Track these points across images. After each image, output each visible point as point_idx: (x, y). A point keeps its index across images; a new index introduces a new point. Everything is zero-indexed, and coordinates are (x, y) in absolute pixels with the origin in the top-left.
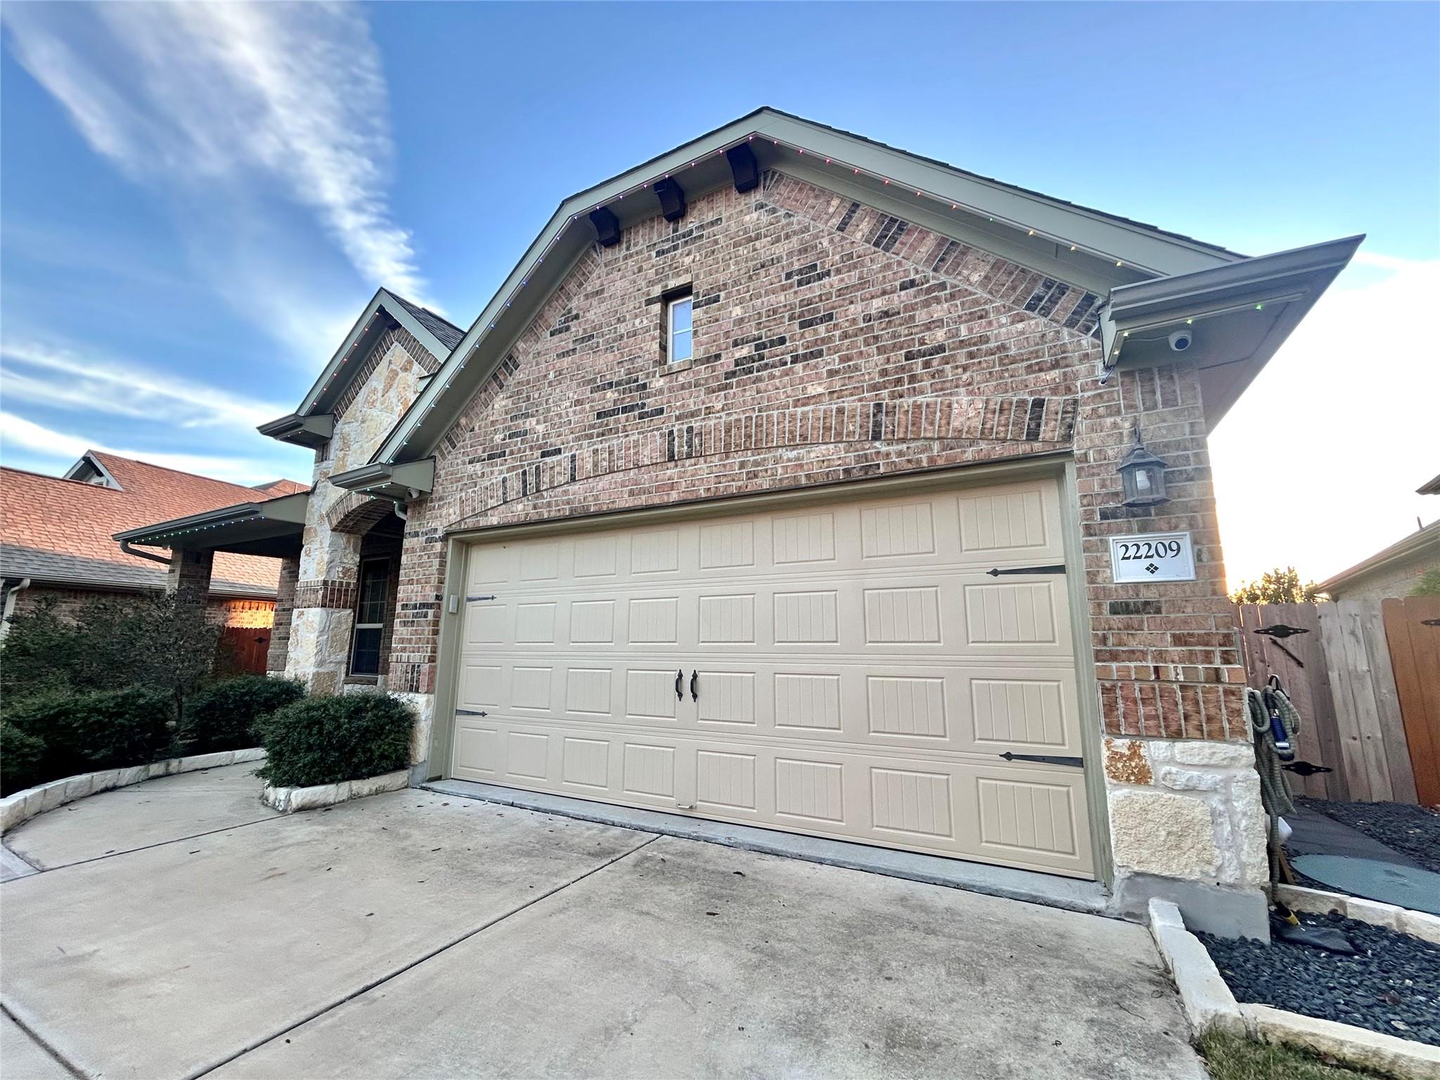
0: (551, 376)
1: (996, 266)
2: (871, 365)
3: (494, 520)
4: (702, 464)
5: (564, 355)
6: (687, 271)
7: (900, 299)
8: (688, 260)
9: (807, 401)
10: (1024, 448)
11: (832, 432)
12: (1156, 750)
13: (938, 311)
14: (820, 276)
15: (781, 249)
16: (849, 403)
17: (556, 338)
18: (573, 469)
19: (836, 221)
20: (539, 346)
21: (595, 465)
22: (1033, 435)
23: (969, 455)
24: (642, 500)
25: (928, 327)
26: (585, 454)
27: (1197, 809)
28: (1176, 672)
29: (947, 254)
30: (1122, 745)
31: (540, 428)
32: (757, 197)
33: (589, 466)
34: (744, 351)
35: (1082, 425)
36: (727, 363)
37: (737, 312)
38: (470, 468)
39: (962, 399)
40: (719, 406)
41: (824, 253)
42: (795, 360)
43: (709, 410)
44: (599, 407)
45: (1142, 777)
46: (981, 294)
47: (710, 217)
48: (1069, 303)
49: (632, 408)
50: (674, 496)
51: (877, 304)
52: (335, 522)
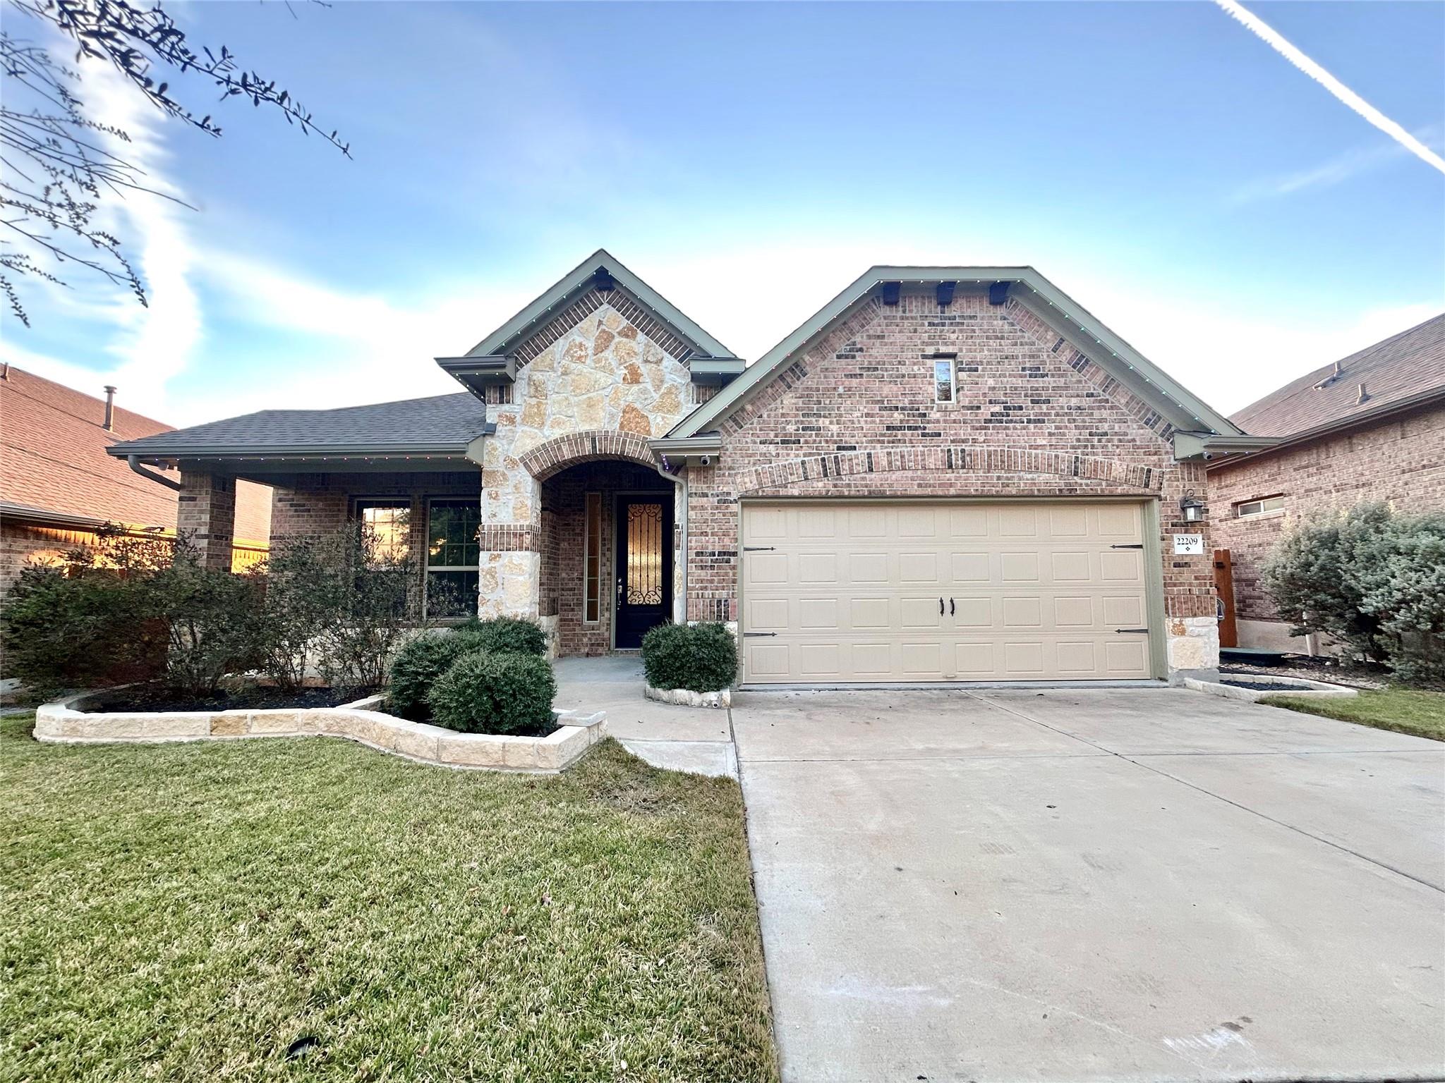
0: (841, 390)
1: (1132, 398)
2: (1072, 434)
3: (796, 492)
4: (971, 474)
5: (851, 376)
6: (953, 344)
7: (1086, 402)
8: (953, 336)
9: (1037, 447)
10: (1141, 491)
11: (1052, 467)
12: (1188, 621)
13: (1105, 414)
14: (1043, 376)
15: (1018, 351)
16: (1061, 453)
17: (843, 361)
18: (870, 463)
19: (1051, 345)
20: (826, 364)
21: (890, 463)
22: (1147, 485)
23: (1119, 491)
24: (929, 491)
25: (1101, 421)
26: (880, 452)
27: (1200, 642)
28: (1195, 591)
29: (1108, 384)
30: (1177, 620)
31: (835, 428)
32: (1001, 311)
33: (885, 463)
34: (997, 408)
35: (1165, 484)
36: (986, 412)
37: (991, 382)
38: (763, 448)
39: (1116, 462)
40: (981, 439)
41: (1044, 362)
42: (1029, 421)
43: (975, 441)
44: (888, 423)
45: (1183, 633)
46: (1125, 410)
47: (968, 312)
48: (1161, 426)
49: (916, 428)
50: (952, 491)
51: (1074, 402)
52: (537, 469)
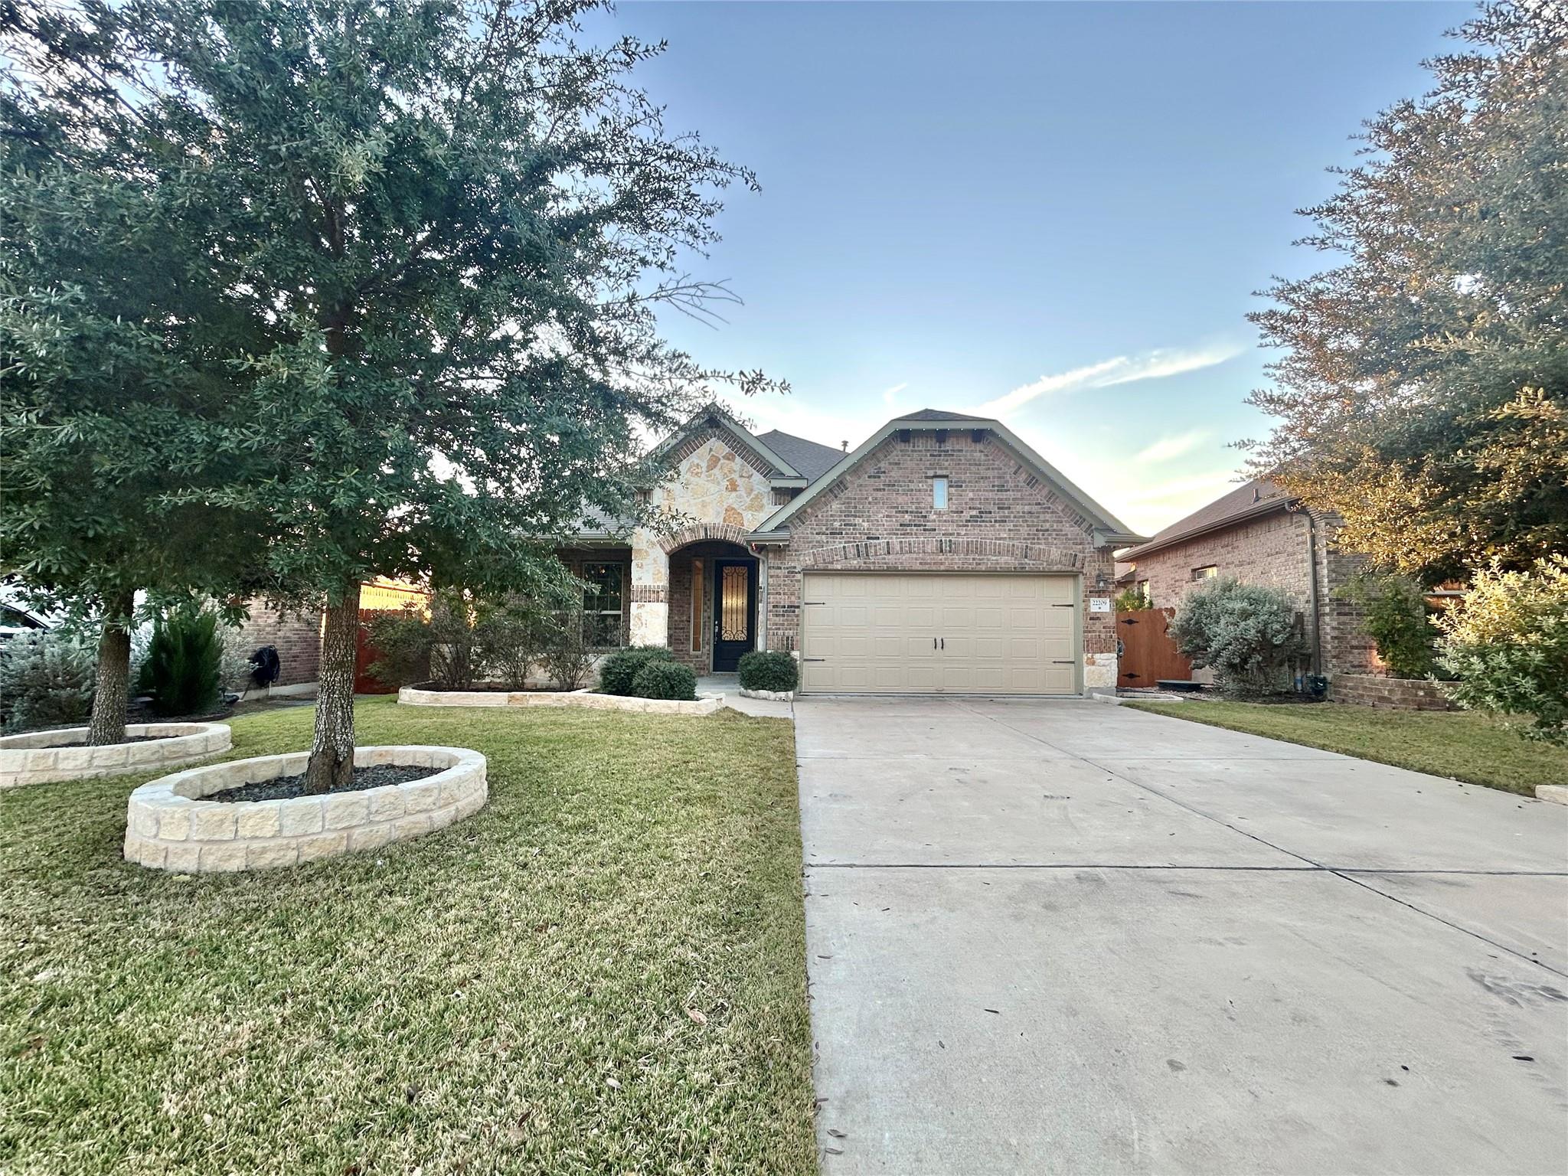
0: (870, 499)
1: (1067, 506)
2: (1024, 531)
3: (839, 567)
4: (955, 556)
5: (878, 490)
6: (946, 469)
7: (1034, 509)
8: (946, 464)
9: (1000, 539)
10: (1070, 569)
11: (1011, 551)
12: (1097, 656)
13: (1048, 516)
14: (1006, 491)
15: (990, 473)
16: (1016, 543)
17: (872, 480)
18: (888, 548)
19: (1013, 470)
20: (860, 481)
21: (901, 548)
22: (1074, 565)
23: (1055, 568)
24: (927, 567)
25: (1044, 521)
26: (895, 541)
27: (1104, 670)
28: (1103, 636)
29: (1050, 496)
30: (1090, 655)
31: (866, 524)
32: (979, 446)
33: (898, 548)
34: (974, 513)
35: (1086, 564)
36: (966, 515)
37: (971, 495)
38: (818, 537)
39: (1053, 549)
40: (963, 533)
41: (1007, 482)
42: (996, 521)
43: (958, 534)
44: (901, 521)
45: (1093, 663)
46: (1061, 514)
47: (957, 447)
48: (1085, 525)
49: (920, 526)
50: (942, 568)
51: (1027, 509)
52: (668, 548)
